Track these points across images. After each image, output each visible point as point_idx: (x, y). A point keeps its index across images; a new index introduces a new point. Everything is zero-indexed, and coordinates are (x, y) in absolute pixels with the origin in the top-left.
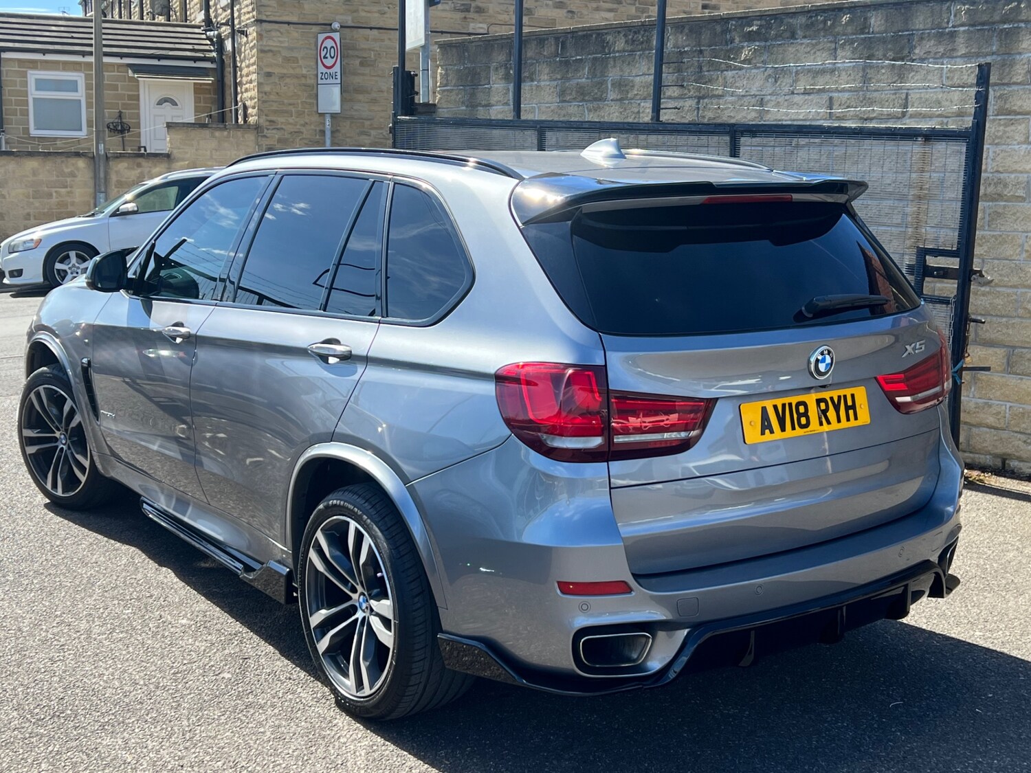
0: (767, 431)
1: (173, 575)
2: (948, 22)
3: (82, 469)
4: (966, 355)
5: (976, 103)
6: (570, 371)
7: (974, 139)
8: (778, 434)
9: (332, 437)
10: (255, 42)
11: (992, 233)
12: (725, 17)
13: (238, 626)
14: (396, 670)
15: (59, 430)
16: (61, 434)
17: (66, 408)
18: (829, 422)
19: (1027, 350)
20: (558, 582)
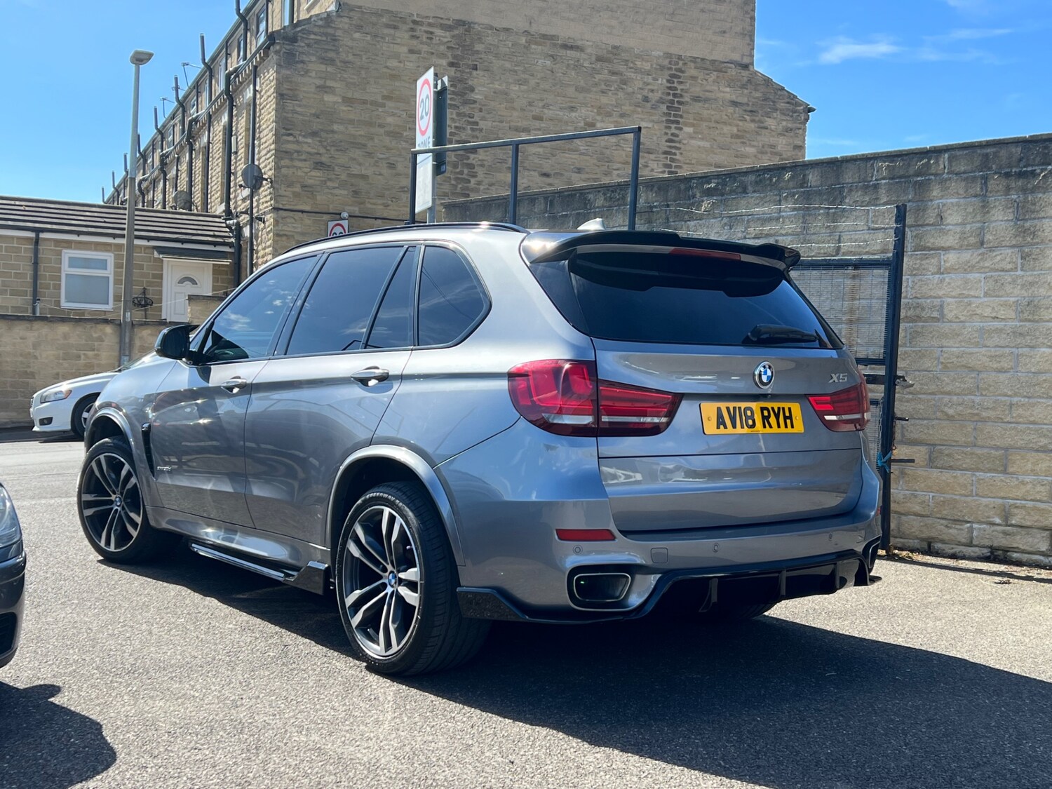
0: (722, 427)
1: (216, 601)
2: (872, 177)
3: (135, 525)
4: (894, 448)
5: (896, 237)
6: (567, 366)
7: (894, 267)
8: (730, 430)
9: (370, 443)
10: (272, 227)
11: (913, 349)
12: (688, 177)
13: (278, 629)
14: (421, 623)
15: (115, 493)
16: (116, 497)
17: (124, 472)
18: (771, 427)
19: (944, 447)
20: (557, 530)
